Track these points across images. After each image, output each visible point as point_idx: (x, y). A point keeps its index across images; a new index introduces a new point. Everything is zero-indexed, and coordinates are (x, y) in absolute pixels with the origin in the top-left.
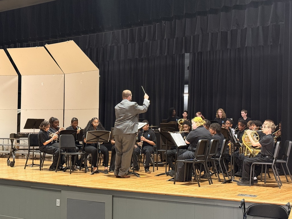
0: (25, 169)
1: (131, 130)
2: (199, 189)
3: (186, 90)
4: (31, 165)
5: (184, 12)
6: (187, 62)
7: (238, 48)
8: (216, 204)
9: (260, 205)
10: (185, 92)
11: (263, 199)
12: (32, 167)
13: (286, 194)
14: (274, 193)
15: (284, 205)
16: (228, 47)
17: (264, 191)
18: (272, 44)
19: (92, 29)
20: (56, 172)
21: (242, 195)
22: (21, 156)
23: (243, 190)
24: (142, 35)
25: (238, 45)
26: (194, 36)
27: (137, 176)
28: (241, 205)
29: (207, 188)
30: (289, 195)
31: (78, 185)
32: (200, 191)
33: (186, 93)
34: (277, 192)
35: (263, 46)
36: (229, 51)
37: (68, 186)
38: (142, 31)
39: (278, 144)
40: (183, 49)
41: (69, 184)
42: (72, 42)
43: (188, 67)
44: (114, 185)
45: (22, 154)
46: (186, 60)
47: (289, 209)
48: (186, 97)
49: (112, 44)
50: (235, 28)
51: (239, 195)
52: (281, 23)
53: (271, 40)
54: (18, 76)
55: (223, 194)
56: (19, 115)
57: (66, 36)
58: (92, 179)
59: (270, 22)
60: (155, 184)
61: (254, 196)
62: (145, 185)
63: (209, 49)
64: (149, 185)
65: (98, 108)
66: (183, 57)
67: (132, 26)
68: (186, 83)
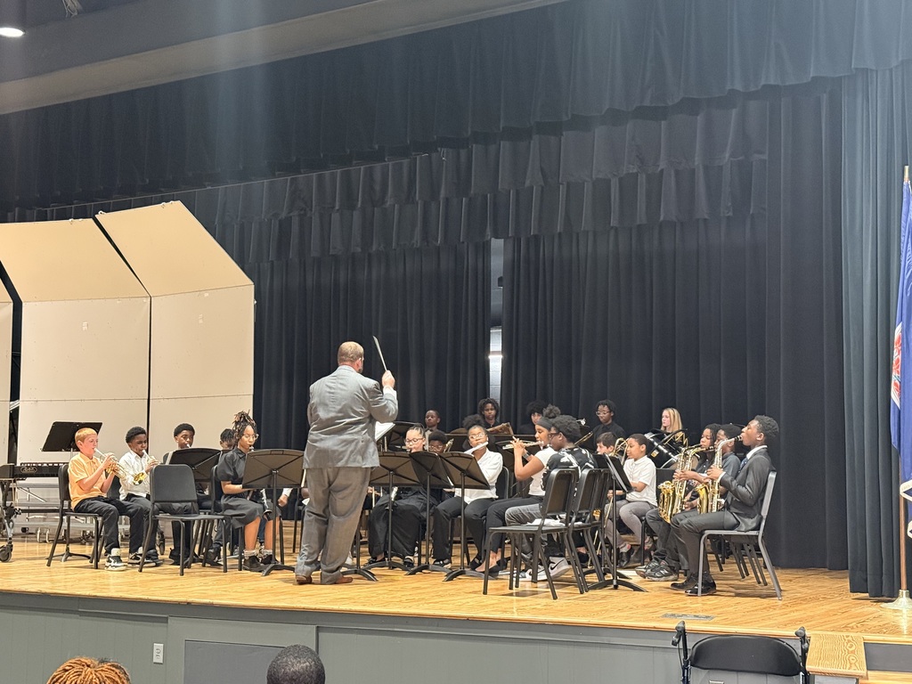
0: (49, 565)
1: (359, 458)
2: (555, 604)
3: (496, 344)
4: (62, 555)
5: (502, 125)
6: (497, 264)
7: (639, 226)
8: (605, 640)
9: (724, 640)
10: (492, 349)
11: (732, 624)
12: (66, 560)
13: (791, 612)
14: (756, 610)
15: (789, 638)
16: (614, 222)
17: (729, 606)
18: (731, 214)
19: (242, 167)
20: (141, 571)
21: (673, 615)
22: (19, 534)
23: (675, 605)
24: (377, 188)
25: (641, 217)
26: (517, 193)
27: (369, 579)
28: (677, 637)
29: (577, 602)
30: (795, 614)
31: (216, 601)
32: (559, 608)
33: (495, 353)
34: (765, 608)
35: (705, 220)
36: (612, 233)
37: (188, 603)
38: (378, 176)
39: (772, 478)
40: (486, 226)
41: (190, 600)
42: (177, 206)
43: (500, 280)
44: (319, 599)
45: (24, 530)
46: (493, 259)
47: (802, 643)
48: (496, 363)
49: (289, 213)
50: (635, 171)
51: (665, 616)
52: (757, 156)
53: (730, 204)
54: (12, 304)
55: (625, 614)
56: (14, 416)
57: (163, 189)
58: (252, 587)
59: (727, 155)
60: (432, 594)
61: (707, 617)
62: (404, 598)
63: (559, 228)
64: (417, 598)
65: (252, 393)
66: (484, 250)
67: (354, 162)
68: (496, 324)
